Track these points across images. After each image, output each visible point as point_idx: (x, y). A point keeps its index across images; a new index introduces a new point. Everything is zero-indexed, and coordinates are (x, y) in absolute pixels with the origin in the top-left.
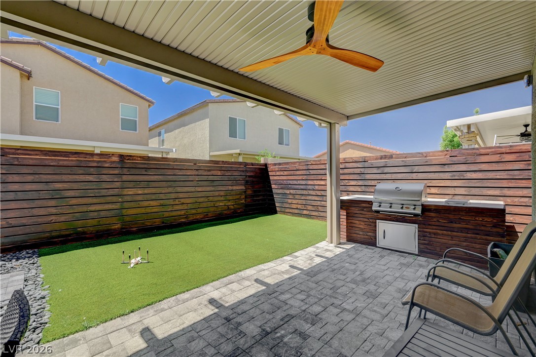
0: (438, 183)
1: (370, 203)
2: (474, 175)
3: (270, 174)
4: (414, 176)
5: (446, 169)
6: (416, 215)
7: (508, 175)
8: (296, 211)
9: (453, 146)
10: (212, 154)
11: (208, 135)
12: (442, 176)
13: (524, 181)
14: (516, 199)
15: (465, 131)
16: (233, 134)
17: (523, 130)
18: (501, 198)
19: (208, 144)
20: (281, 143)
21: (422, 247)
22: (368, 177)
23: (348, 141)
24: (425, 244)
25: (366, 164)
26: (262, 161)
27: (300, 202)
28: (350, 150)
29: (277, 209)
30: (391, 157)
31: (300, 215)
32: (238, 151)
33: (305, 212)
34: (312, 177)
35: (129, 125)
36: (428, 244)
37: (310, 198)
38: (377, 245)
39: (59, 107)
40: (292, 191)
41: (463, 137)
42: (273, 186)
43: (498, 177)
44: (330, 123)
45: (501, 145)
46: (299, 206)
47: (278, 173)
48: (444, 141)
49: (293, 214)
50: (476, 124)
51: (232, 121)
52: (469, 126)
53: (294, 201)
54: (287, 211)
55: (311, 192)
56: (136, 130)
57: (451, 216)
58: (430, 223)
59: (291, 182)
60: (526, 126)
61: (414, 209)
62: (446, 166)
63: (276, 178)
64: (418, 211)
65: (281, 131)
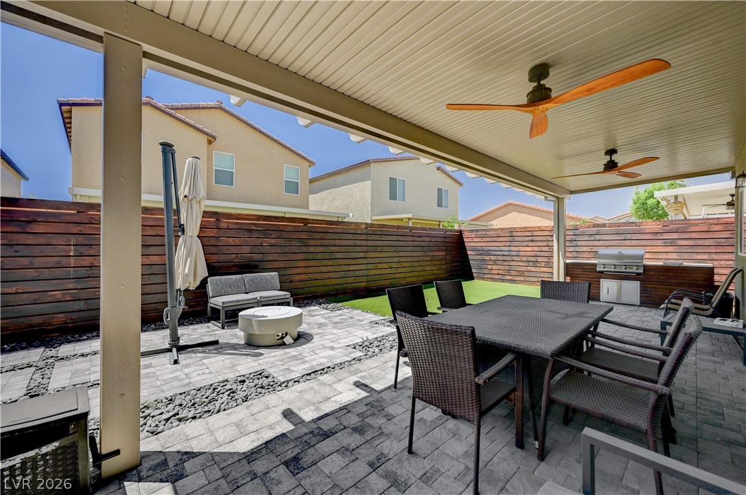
0: (652, 249)
1: (595, 265)
2: (685, 243)
3: (465, 240)
4: (628, 242)
5: (659, 237)
6: (638, 274)
7: (715, 242)
8: (498, 277)
9: (646, 210)
10: (374, 218)
11: (370, 198)
12: (655, 243)
13: (729, 248)
14: (723, 262)
15: (672, 200)
16: (393, 196)
17: (730, 199)
18: (710, 262)
19: (370, 208)
20: (440, 205)
21: (644, 299)
22: (579, 243)
23: (511, 202)
24: (647, 297)
25: (577, 232)
26: (456, 227)
27: (502, 268)
28: (514, 212)
29: (474, 275)
30: (604, 225)
31: (503, 280)
32: (410, 216)
33: (508, 277)
34: (516, 244)
35: (292, 187)
36: (648, 297)
37: (514, 263)
38: (601, 300)
39: (234, 171)
40: (492, 258)
41: (670, 206)
42: (469, 252)
43: (707, 244)
44: (558, 198)
45: (709, 217)
46: (501, 272)
47: (475, 240)
48: (635, 203)
49: (494, 280)
50: (683, 196)
51: (393, 182)
52: (676, 197)
53: (495, 267)
54: (485, 277)
55: (516, 258)
56: (298, 193)
57: (670, 274)
58: (651, 280)
59: (491, 248)
60: (733, 195)
61: (637, 269)
62: (659, 235)
63: (472, 244)
64: (641, 271)
65: (440, 191)
